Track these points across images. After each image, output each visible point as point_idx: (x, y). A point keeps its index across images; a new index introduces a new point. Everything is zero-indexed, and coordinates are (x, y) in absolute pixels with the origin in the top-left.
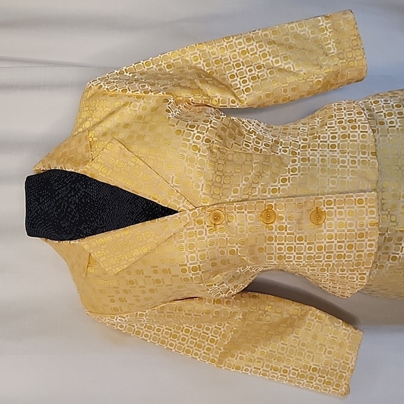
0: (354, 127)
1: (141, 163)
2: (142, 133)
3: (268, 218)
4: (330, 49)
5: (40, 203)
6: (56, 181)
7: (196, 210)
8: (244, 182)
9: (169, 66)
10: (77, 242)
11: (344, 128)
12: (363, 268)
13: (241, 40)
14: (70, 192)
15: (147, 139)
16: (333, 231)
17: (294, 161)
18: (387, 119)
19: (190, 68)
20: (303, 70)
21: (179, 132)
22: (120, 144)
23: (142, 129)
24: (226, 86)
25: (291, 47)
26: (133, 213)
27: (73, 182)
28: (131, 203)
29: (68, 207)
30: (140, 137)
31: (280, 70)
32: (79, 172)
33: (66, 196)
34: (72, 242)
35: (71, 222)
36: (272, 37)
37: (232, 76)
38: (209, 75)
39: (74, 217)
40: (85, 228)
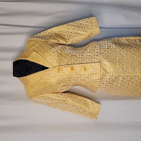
0: (95, 48)
1: (41, 56)
2: (41, 49)
3: (72, 69)
4: (89, 27)
5: (16, 67)
6: (20, 62)
7: (54, 68)
8: (66, 61)
9: (49, 33)
10: (25, 77)
11: (93, 48)
12: (97, 83)
13: (66, 25)
14: (24, 64)
15: (42, 51)
16: (89, 73)
17: (79, 56)
18: (104, 46)
19: (54, 33)
20: (82, 33)
21: (50, 49)
22: (36, 52)
23: (41, 48)
24: (63, 38)
25: (79, 27)
26: (39, 69)
27: (24, 62)
28: (38, 67)
29: (23, 68)
30: (41, 50)
31: (76, 33)
32: (26, 59)
33: (23, 65)
34: (24, 77)
35: (24, 72)
36: (74, 24)
37: (65, 35)
38: (59, 35)
39: (24, 71)
40: (27, 73)
